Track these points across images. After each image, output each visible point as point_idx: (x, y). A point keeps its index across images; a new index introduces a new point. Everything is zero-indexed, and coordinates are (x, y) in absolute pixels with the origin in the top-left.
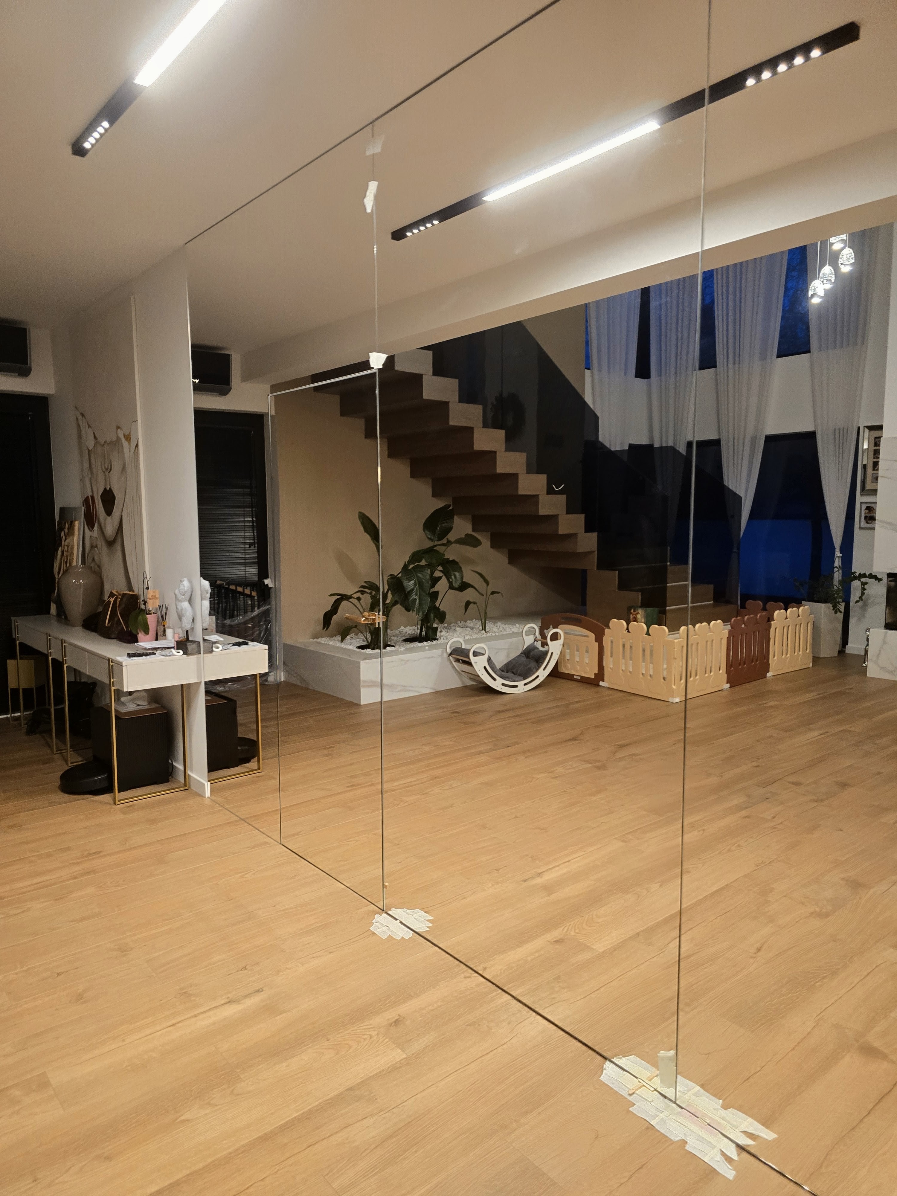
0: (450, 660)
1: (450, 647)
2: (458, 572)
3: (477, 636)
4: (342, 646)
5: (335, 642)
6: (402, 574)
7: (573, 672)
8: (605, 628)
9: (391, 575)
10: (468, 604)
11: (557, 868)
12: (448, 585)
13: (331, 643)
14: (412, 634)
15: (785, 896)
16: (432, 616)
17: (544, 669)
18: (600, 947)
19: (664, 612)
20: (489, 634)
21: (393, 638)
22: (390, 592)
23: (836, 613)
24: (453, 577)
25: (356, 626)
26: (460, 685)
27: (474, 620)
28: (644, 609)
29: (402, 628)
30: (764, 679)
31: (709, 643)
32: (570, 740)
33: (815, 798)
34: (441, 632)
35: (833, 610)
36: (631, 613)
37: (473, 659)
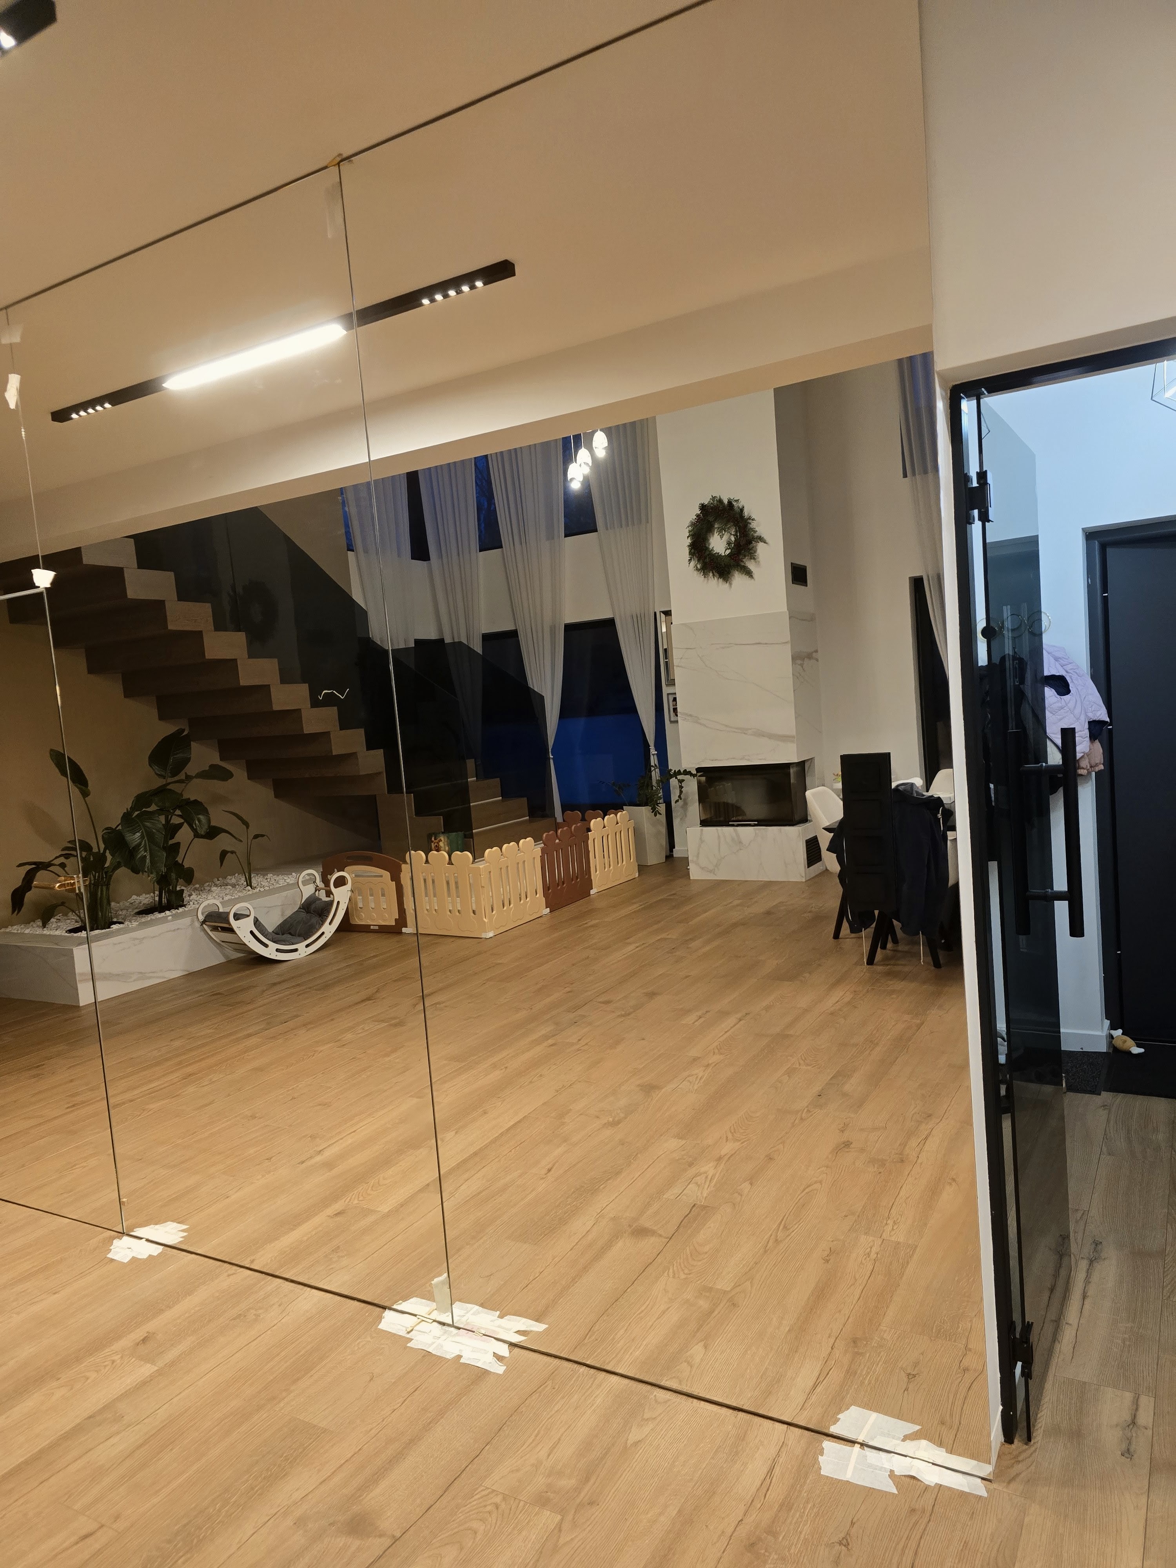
0: (204, 930)
1: (202, 914)
2: (203, 815)
3: (240, 894)
4: (45, 932)
5: (34, 930)
6: (122, 826)
7: (369, 922)
8: (401, 863)
9: (107, 829)
10: (224, 854)
11: (341, 1141)
12: (192, 834)
13: (27, 931)
14: (148, 904)
15: (581, 1114)
16: (173, 876)
17: (330, 924)
18: (385, 1208)
19: (471, 836)
20: (257, 890)
21: (121, 913)
22: (108, 851)
23: (655, 815)
24: (197, 822)
25: (63, 904)
26: (222, 960)
27: (236, 875)
28: (447, 835)
29: (134, 897)
30: (588, 898)
31: (521, 865)
32: (363, 1001)
33: (623, 1013)
34: (190, 895)
35: (652, 812)
36: (432, 842)
37: (234, 924)
